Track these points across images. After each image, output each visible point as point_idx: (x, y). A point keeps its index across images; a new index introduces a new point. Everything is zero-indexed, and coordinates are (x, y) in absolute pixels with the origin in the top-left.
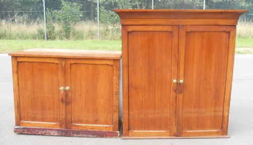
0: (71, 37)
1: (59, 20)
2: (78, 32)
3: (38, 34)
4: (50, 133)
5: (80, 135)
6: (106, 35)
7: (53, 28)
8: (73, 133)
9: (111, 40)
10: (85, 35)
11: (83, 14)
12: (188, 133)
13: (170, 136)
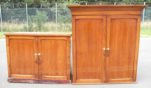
0: (42, 30)
1: (35, 21)
2: (46, 28)
3: (24, 29)
4: (29, 82)
5: (47, 83)
6: (61, 29)
7: (32, 26)
8: (43, 82)
9: (64, 31)
10: (49, 29)
11: (48, 17)
12: (113, 80)
13: (101, 82)
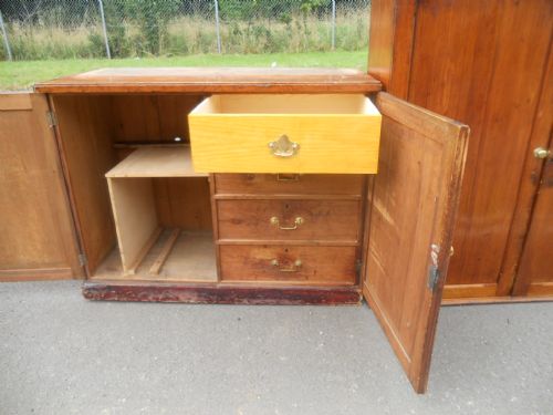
4: (177, 298)
7: (122, 31)
8: (237, 296)
9: (246, 53)
12: (547, 287)
13: (498, 294)
